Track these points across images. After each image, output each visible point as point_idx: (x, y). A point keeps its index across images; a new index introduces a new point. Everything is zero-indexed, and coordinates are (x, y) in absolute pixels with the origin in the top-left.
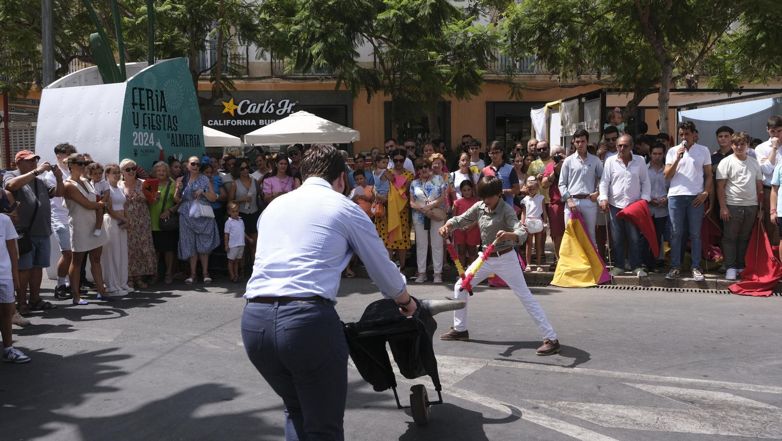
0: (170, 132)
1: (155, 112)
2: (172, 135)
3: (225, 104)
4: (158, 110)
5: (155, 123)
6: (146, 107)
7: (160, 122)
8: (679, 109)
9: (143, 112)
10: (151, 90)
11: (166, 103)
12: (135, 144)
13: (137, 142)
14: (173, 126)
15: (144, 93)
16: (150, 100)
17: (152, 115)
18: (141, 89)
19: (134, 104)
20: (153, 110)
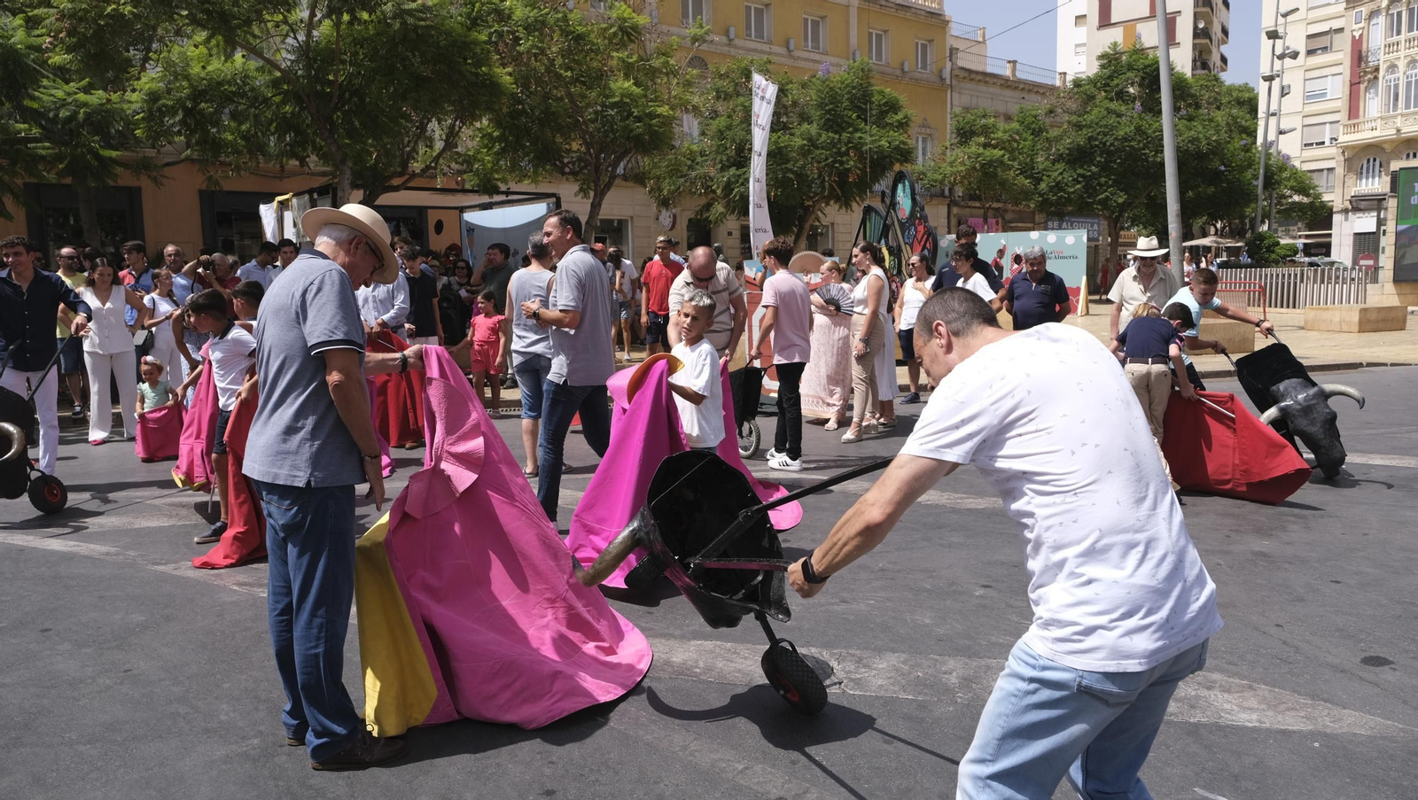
8: (462, 210)
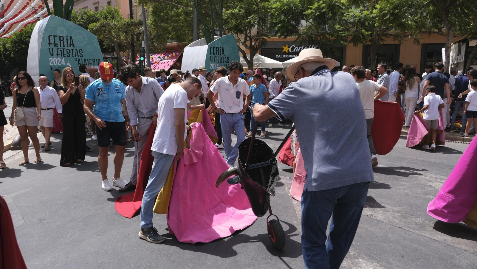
0: (226, 63)
1: (220, 56)
2: (227, 64)
3: (284, 47)
4: (221, 55)
5: (219, 60)
6: (216, 54)
7: (222, 59)
9: (215, 56)
10: (218, 48)
11: (224, 52)
12: (210, 68)
13: (212, 67)
14: (227, 61)
15: (215, 49)
16: (218, 51)
17: (218, 57)
18: (214, 47)
19: (211, 53)
20: (219, 55)
